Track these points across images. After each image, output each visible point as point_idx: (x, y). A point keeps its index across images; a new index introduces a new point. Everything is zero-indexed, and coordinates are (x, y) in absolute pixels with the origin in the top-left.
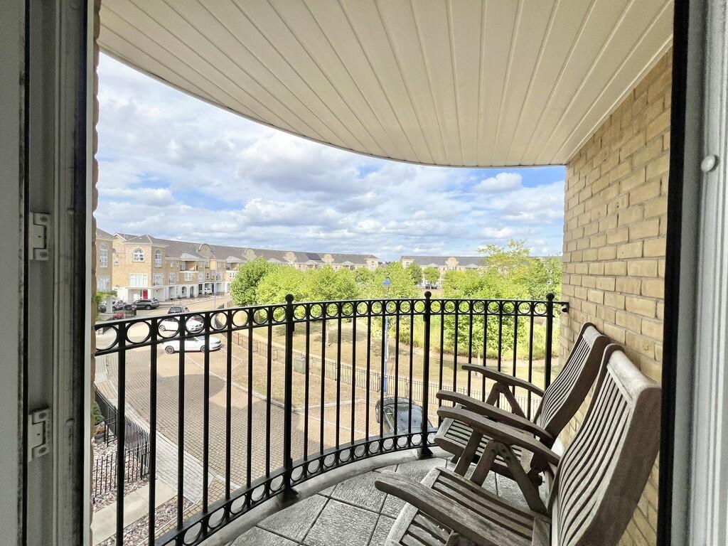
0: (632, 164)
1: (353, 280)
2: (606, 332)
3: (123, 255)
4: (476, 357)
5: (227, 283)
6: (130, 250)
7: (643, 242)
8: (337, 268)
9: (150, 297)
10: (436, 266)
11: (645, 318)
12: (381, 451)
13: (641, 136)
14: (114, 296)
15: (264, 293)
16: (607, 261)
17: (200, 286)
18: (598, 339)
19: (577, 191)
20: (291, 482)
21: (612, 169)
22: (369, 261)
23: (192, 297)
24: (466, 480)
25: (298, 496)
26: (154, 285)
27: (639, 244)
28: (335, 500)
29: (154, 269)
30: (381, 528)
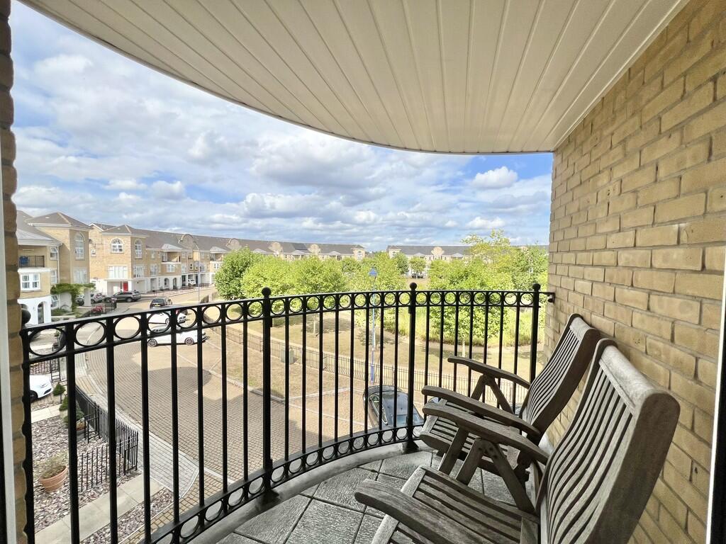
0: (624, 148)
1: (339, 270)
2: (594, 324)
3: (101, 246)
4: (461, 344)
5: (211, 274)
6: (108, 241)
7: (636, 231)
8: (323, 258)
9: (130, 289)
10: (422, 255)
11: (637, 310)
12: (366, 446)
13: (636, 118)
14: (92, 289)
15: (249, 284)
16: (596, 250)
17: (184, 278)
18: (588, 332)
19: (565, 178)
20: (272, 483)
21: (603, 155)
22: (356, 251)
23: (175, 288)
24: (452, 479)
25: (279, 497)
26: (135, 276)
27: (632, 233)
28: (318, 500)
29: (134, 261)
30: (365, 529)
